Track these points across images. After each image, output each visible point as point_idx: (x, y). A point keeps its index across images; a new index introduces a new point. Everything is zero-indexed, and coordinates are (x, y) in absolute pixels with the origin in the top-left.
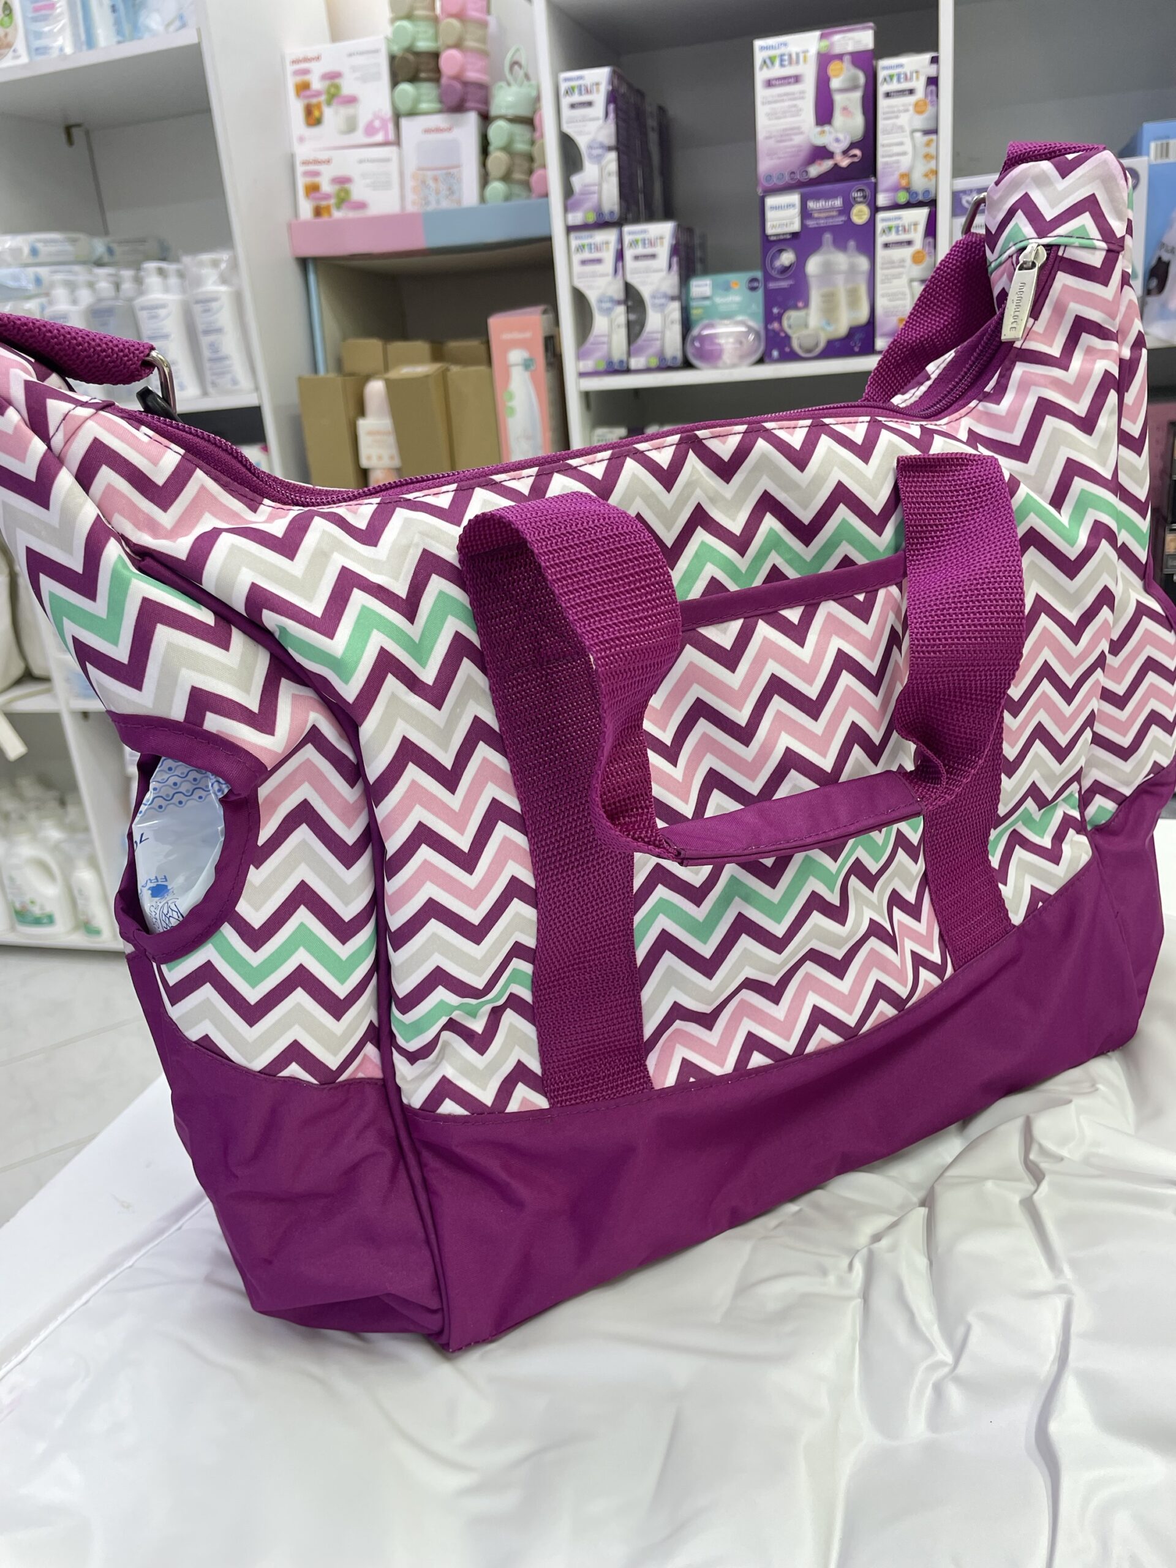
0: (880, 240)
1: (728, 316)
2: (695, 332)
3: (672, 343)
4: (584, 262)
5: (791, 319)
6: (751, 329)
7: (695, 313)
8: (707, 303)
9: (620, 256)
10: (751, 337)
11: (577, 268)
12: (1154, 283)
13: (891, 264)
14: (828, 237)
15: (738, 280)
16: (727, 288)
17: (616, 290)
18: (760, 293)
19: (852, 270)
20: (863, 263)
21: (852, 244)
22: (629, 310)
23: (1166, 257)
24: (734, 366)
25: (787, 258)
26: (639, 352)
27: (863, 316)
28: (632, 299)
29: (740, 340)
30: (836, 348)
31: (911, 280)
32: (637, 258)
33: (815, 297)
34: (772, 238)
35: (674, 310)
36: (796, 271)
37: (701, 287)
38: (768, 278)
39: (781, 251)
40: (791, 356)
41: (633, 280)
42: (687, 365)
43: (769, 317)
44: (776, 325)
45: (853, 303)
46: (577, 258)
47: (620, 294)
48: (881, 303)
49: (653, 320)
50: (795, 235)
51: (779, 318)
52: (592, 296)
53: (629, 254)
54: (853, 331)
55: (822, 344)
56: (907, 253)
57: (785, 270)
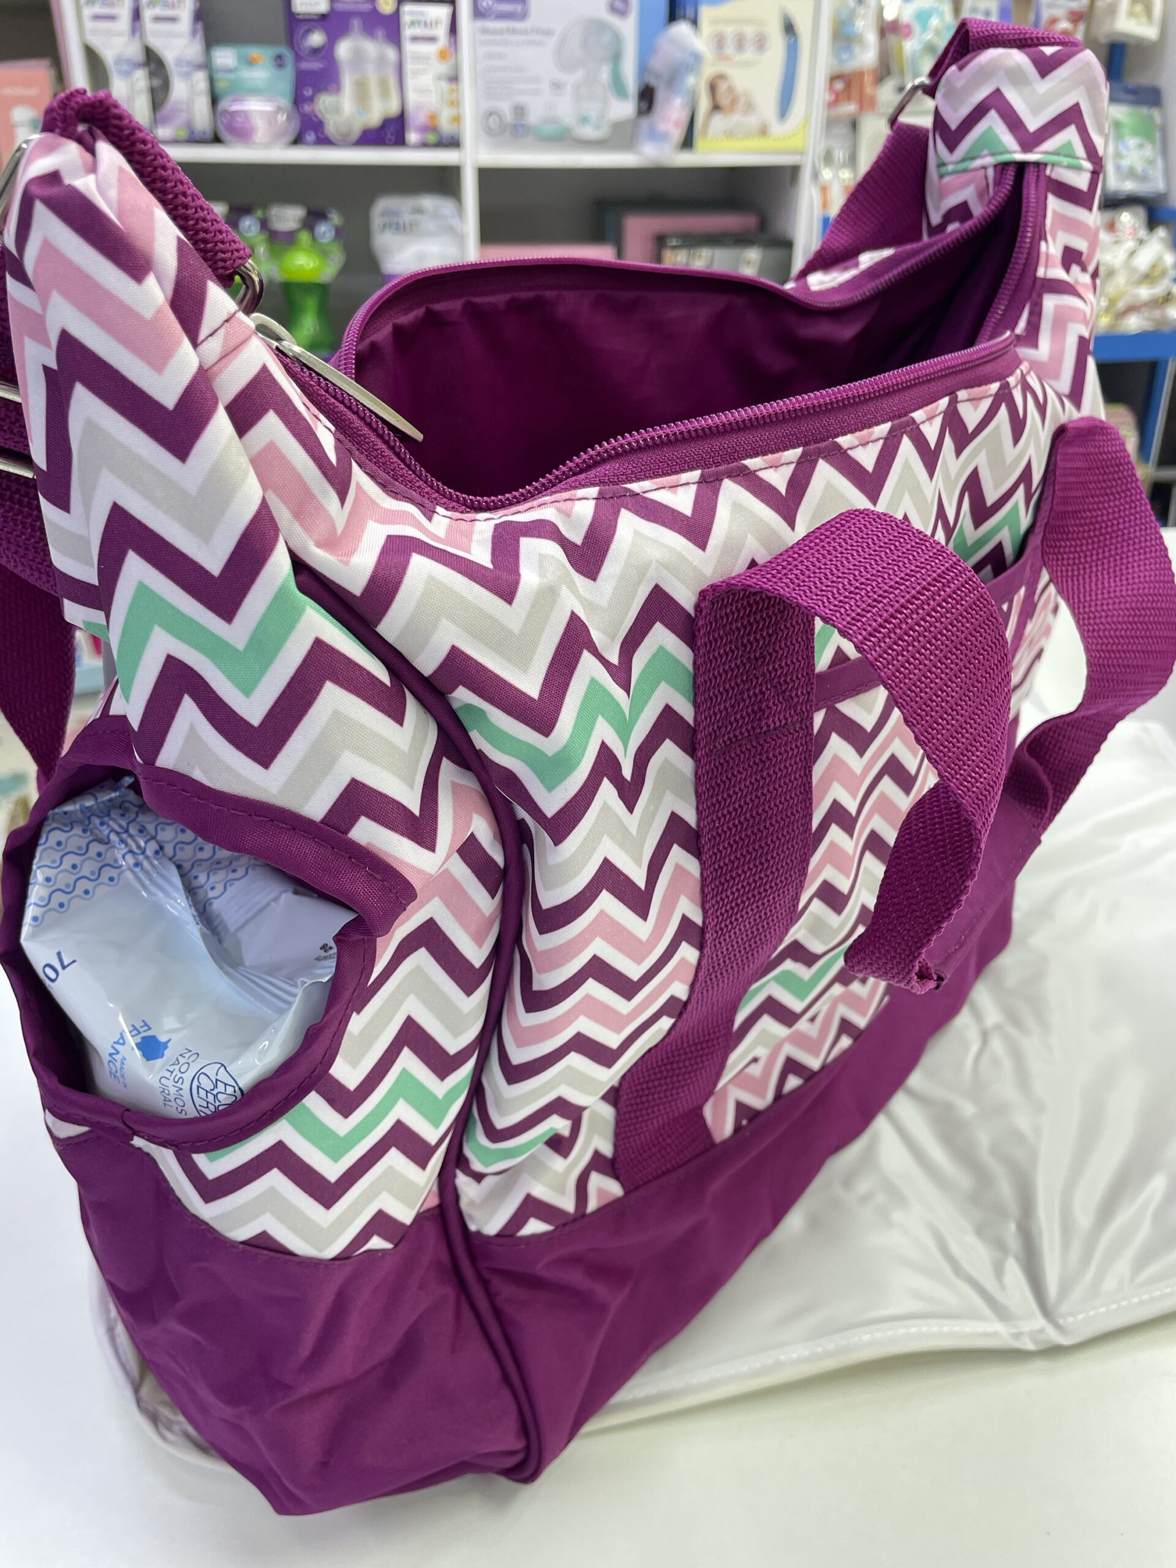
0: (407, 32)
1: (255, 92)
2: (223, 104)
3: (201, 115)
4: (97, 17)
5: (324, 104)
6: (279, 109)
7: (221, 85)
8: (231, 76)
9: (137, 15)
10: (282, 118)
11: (89, 25)
12: (644, 106)
13: (417, 58)
14: (356, 23)
15: (263, 54)
16: (251, 63)
17: (134, 51)
18: (288, 73)
19: (381, 61)
20: (391, 53)
21: (380, 33)
22: (151, 75)
23: (653, 82)
24: (267, 146)
25: (316, 39)
26: (165, 121)
27: (393, 108)
28: (153, 61)
29: (271, 118)
30: (372, 137)
31: (439, 78)
32: (158, 19)
33: (347, 82)
34: (300, 17)
35: (200, 80)
36: (326, 53)
37: (225, 57)
38: (298, 58)
39: (308, 31)
40: (324, 141)
41: (155, 43)
42: (217, 140)
43: (298, 99)
44: (307, 108)
45: (384, 93)
46: (87, 12)
47: (138, 55)
48: (412, 98)
49: (179, 89)
50: (323, 17)
51: (311, 99)
52: (109, 55)
53: (147, 14)
54: (387, 123)
55: (356, 134)
56: (430, 49)
57: (315, 51)
